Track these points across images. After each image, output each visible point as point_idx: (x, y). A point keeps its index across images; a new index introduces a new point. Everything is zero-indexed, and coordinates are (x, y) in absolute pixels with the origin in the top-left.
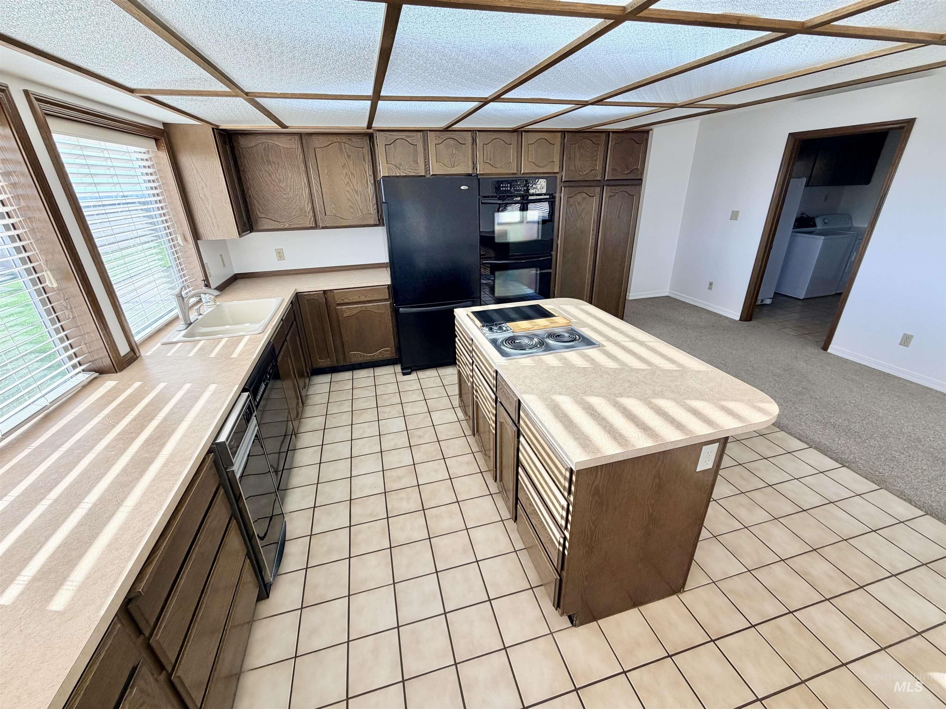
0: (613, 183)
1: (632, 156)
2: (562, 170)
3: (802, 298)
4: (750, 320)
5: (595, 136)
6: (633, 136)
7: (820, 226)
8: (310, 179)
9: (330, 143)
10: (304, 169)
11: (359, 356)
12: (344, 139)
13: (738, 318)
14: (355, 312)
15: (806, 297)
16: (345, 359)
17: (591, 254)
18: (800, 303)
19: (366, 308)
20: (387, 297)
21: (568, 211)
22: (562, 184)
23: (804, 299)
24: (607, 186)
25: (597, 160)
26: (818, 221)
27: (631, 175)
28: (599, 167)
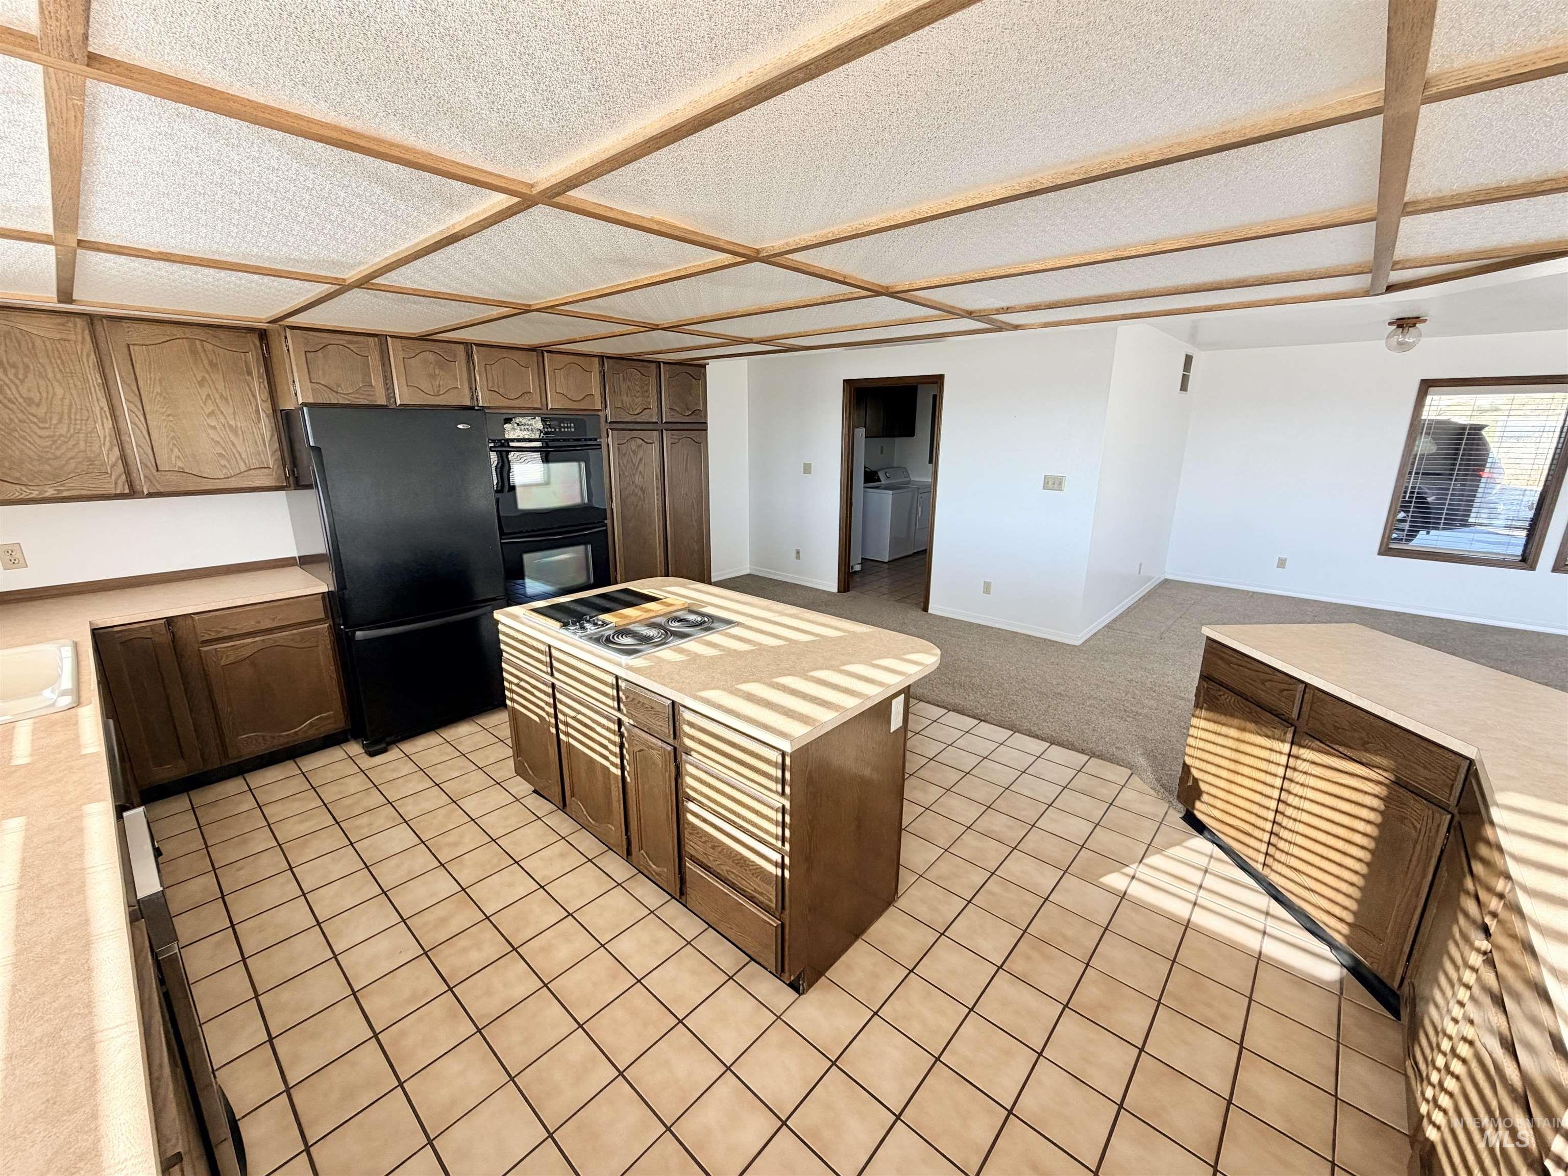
0: (673, 427)
1: (691, 395)
2: (606, 407)
3: (886, 560)
4: (848, 591)
5: (643, 366)
6: (690, 370)
7: (884, 481)
8: (115, 402)
9: (168, 339)
10: (100, 381)
11: (260, 740)
12: (199, 333)
13: (836, 590)
14: (246, 652)
15: (891, 559)
16: (225, 753)
17: (659, 521)
18: (886, 566)
19: (275, 641)
20: (322, 616)
21: (621, 462)
22: (608, 426)
23: (889, 562)
24: (666, 430)
25: (649, 396)
26: (881, 475)
27: (693, 416)
28: (654, 405)
